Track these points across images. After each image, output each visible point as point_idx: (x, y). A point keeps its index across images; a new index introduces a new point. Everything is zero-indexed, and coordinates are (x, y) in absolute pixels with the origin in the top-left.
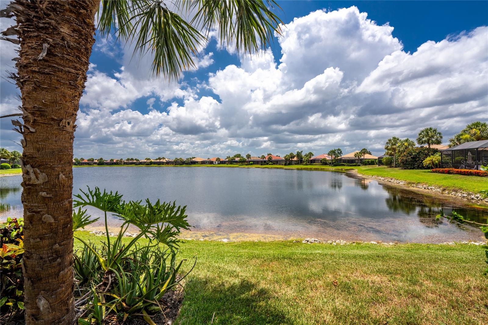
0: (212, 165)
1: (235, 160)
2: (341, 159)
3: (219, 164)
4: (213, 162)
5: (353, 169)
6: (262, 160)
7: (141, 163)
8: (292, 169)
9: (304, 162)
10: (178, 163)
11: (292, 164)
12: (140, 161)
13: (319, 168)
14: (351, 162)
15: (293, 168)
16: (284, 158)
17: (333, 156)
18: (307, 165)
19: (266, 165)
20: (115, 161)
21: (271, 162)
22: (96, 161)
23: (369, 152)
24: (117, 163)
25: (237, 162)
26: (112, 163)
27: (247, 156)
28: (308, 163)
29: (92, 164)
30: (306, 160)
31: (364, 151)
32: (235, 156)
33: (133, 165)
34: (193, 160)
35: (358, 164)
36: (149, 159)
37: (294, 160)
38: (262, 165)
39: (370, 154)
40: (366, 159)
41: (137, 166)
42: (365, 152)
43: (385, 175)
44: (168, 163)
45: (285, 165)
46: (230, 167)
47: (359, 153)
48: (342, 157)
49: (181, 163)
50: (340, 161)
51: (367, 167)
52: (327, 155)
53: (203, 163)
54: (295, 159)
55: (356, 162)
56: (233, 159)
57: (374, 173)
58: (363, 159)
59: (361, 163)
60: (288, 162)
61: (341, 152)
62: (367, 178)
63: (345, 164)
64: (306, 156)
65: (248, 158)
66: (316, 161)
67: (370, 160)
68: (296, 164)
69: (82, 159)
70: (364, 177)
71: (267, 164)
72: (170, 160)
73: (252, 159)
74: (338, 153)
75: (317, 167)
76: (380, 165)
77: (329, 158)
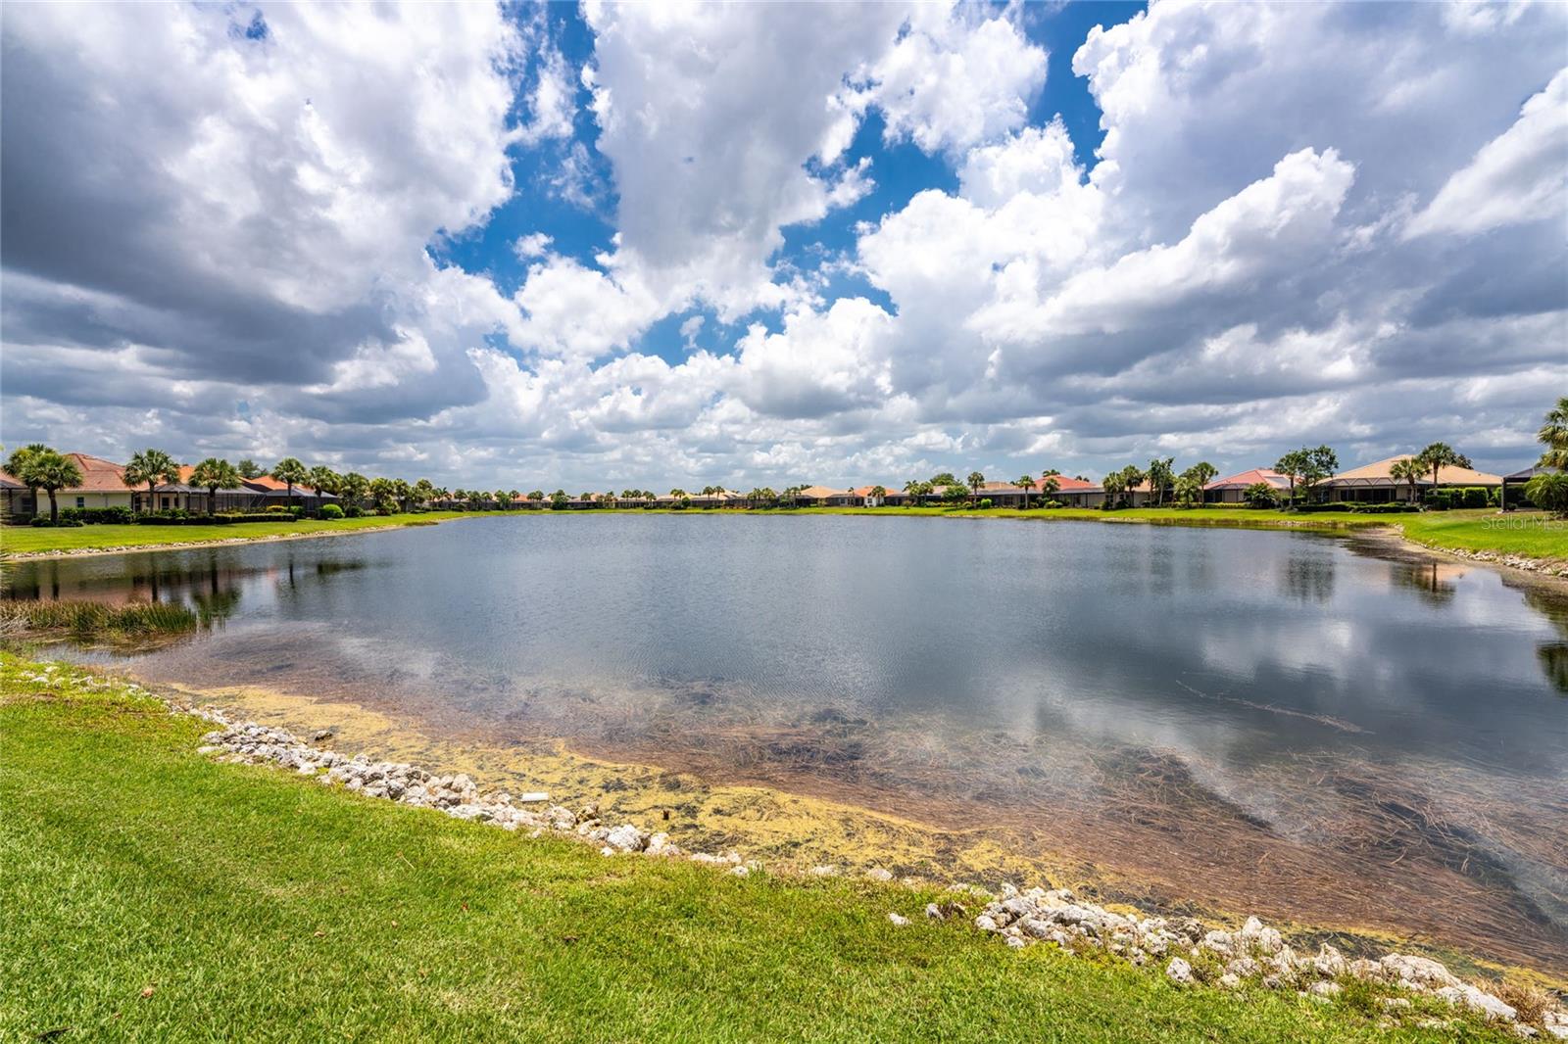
0: (860, 510)
1: (931, 492)
2: (1330, 489)
3: (882, 505)
4: (863, 499)
5: (1382, 525)
6: (1023, 491)
7: (659, 505)
8: (1131, 523)
9: (1178, 497)
10: (762, 503)
11: (1131, 507)
12: (658, 499)
13: (1236, 521)
14: (1374, 497)
15: (1135, 520)
16: (1101, 486)
17: (1299, 476)
18: (1190, 508)
19: (1035, 507)
20: (593, 499)
21: (1057, 497)
22: (548, 499)
23: (1462, 458)
24: (597, 505)
25: (937, 499)
26: (587, 505)
27: (970, 480)
28: (1196, 500)
29: (539, 506)
30: (1188, 491)
31: (1438, 456)
32: (934, 482)
33: (640, 510)
34: (803, 493)
35: (1408, 504)
36: (680, 493)
37: (1139, 493)
38: (1021, 508)
39: (1464, 464)
40: (1445, 486)
41: (648, 512)
42: (1439, 458)
43: (1542, 548)
44: (731, 503)
45: (1107, 507)
46: (915, 515)
47: (1414, 461)
48: (1337, 477)
49: (768, 503)
50: (1327, 493)
51: (1451, 517)
52: (1272, 474)
53: (833, 502)
54: (1145, 487)
55: (1398, 497)
56: (926, 491)
57: (1483, 539)
58: (1429, 486)
59: (1421, 499)
60: (1117, 499)
61: (1332, 458)
62: (1451, 559)
63: (1348, 504)
64: (1190, 476)
65: (975, 486)
66: (1226, 496)
67: (1464, 491)
68: (1147, 506)
69: (515, 494)
70: (1433, 553)
71: (1042, 505)
72: (738, 495)
73: (990, 490)
74: (1320, 463)
75: (1229, 517)
76: (1512, 509)
77: (1279, 483)
